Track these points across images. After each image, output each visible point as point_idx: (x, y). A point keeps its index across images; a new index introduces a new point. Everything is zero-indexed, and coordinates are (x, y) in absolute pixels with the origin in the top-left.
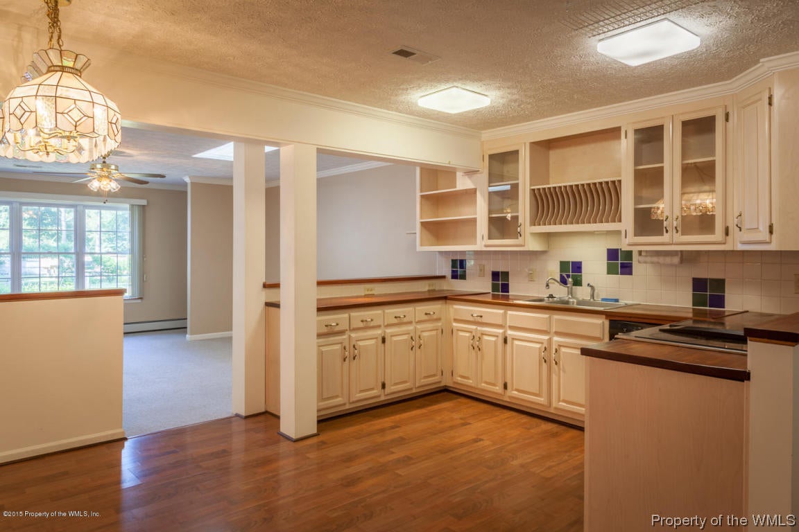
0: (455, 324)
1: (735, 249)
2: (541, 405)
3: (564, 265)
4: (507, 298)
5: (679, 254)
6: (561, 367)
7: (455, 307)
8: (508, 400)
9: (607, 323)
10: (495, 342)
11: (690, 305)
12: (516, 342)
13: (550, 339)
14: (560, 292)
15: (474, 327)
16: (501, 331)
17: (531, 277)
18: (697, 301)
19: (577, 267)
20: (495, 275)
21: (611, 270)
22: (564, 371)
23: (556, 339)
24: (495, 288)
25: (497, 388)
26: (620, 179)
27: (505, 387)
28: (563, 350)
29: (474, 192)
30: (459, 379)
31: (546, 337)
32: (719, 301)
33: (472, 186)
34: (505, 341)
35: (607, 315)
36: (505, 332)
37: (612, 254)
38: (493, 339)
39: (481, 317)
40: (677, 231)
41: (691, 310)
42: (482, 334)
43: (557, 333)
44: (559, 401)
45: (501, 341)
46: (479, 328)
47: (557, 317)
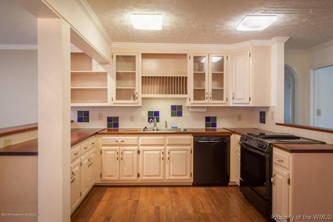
0: (103, 148)
1: (229, 106)
2: (161, 180)
3: (150, 113)
4: (118, 130)
5: (206, 108)
6: (171, 160)
7: (103, 138)
8: (140, 182)
9: (192, 137)
10: (133, 154)
11: (205, 127)
12: (145, 152)
13: (165, 148)
14: (150, 126)
15: (118, 148)
16: (136, 148)
17: (132, 119)
18: (207, 126)
19: (157, 114)
20: (109, 119)
21: (173, 115)
22: (173, 162)
23: (168, 147)
24: (109, 126)
25: (134, 177)
26: (186, 76)
27: (139, 175)
28: (172, 152)
29: (105, 74)
30: (107, 177)
31: (163, 147)
32: (214, 125)
33: (104, 71)
34: (139, 152)
35: (193, 134)
36: (138, 148)
37: (173, 108)
38: (131, 152)
39: (123, 141)
40: (210, 99)
41: (205, 129)
42: (124, 151)
43: (169, 145)
44: (170, 176)
45: (136, 152)
46: (121, 148)
47: (168, 137)
